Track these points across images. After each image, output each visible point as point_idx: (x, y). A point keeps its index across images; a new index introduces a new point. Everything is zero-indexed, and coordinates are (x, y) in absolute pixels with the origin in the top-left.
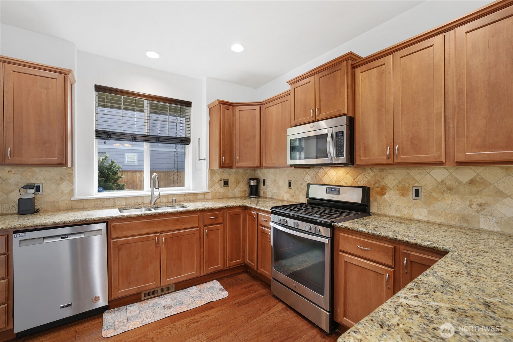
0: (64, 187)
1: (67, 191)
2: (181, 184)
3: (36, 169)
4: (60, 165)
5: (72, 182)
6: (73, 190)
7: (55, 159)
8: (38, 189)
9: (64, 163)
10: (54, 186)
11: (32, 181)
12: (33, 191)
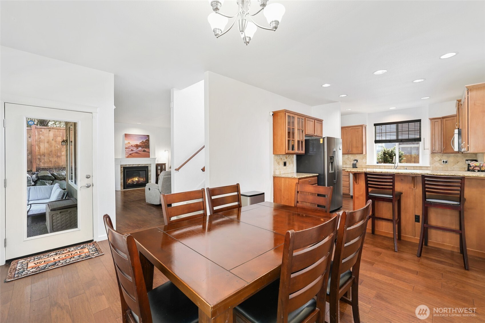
0: (364, 161)
1: (365, 162)
2: (418, 162)
3: (356, 155)
4: (361, 154)
5: (366, 159)
6: (366, 162)
7: (360, 152)
8: (357, 161)
9: (362, 153)
10: (361, 160)
11: (356, 159)
12: (356, 161)
